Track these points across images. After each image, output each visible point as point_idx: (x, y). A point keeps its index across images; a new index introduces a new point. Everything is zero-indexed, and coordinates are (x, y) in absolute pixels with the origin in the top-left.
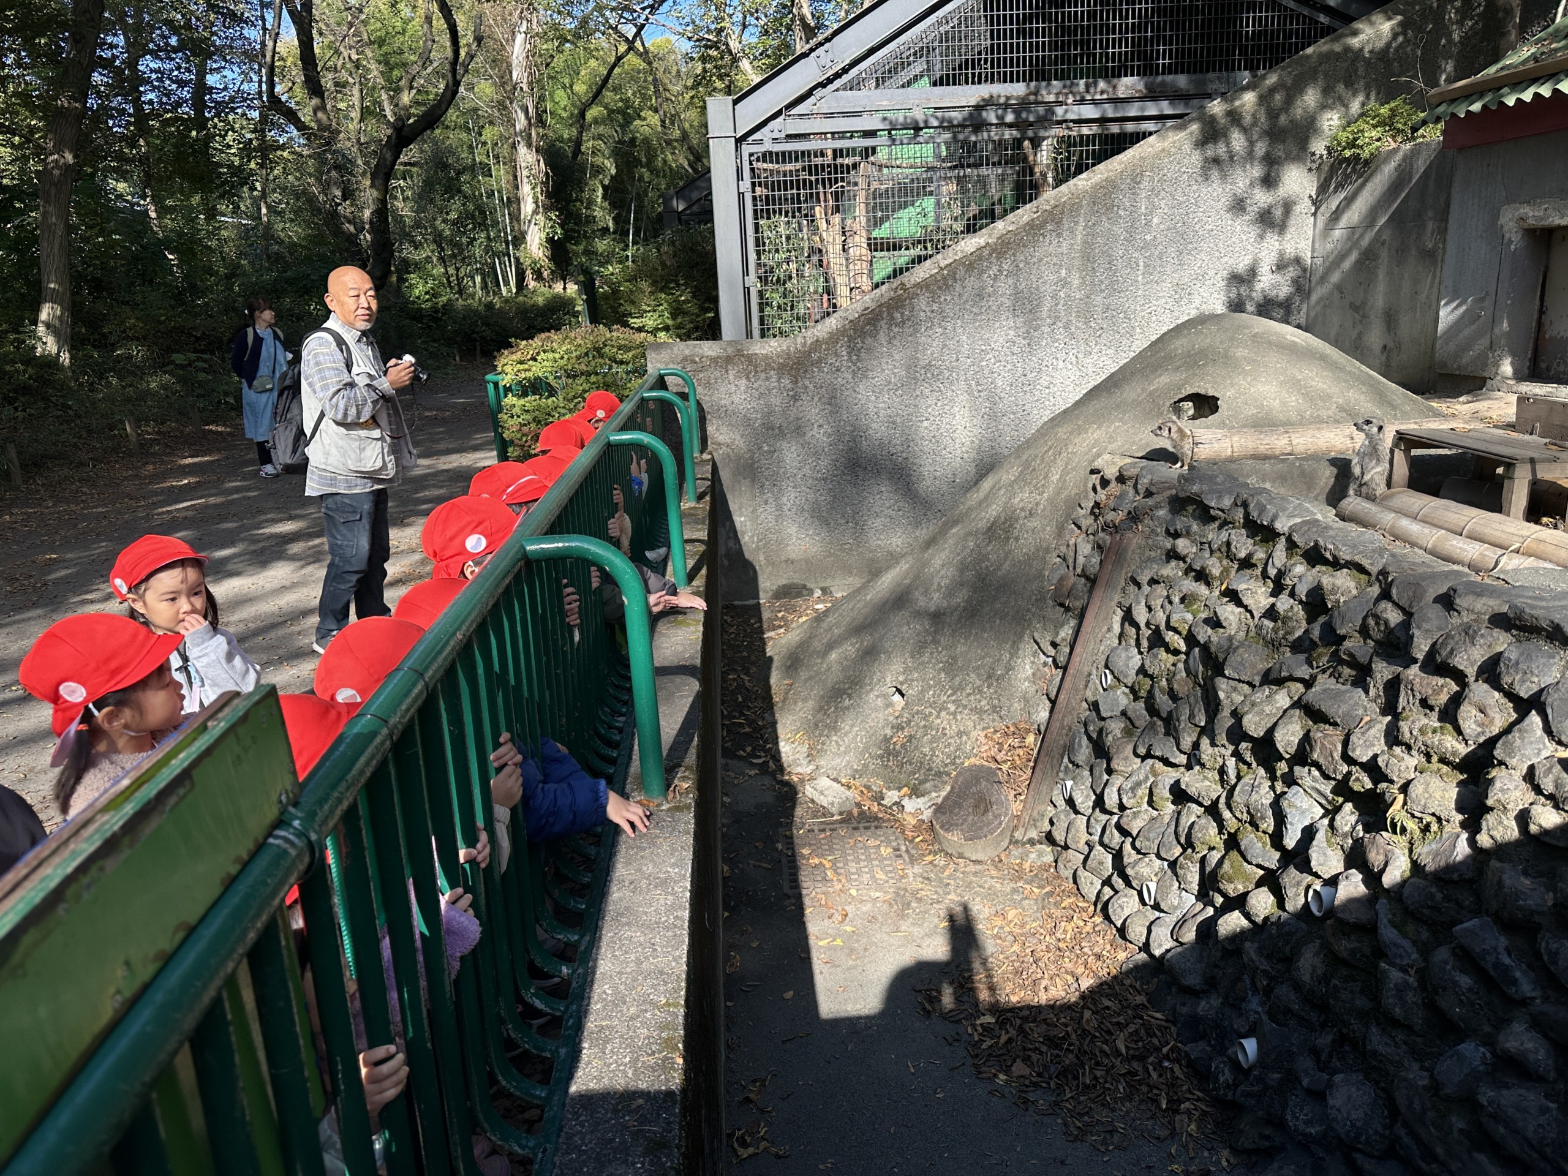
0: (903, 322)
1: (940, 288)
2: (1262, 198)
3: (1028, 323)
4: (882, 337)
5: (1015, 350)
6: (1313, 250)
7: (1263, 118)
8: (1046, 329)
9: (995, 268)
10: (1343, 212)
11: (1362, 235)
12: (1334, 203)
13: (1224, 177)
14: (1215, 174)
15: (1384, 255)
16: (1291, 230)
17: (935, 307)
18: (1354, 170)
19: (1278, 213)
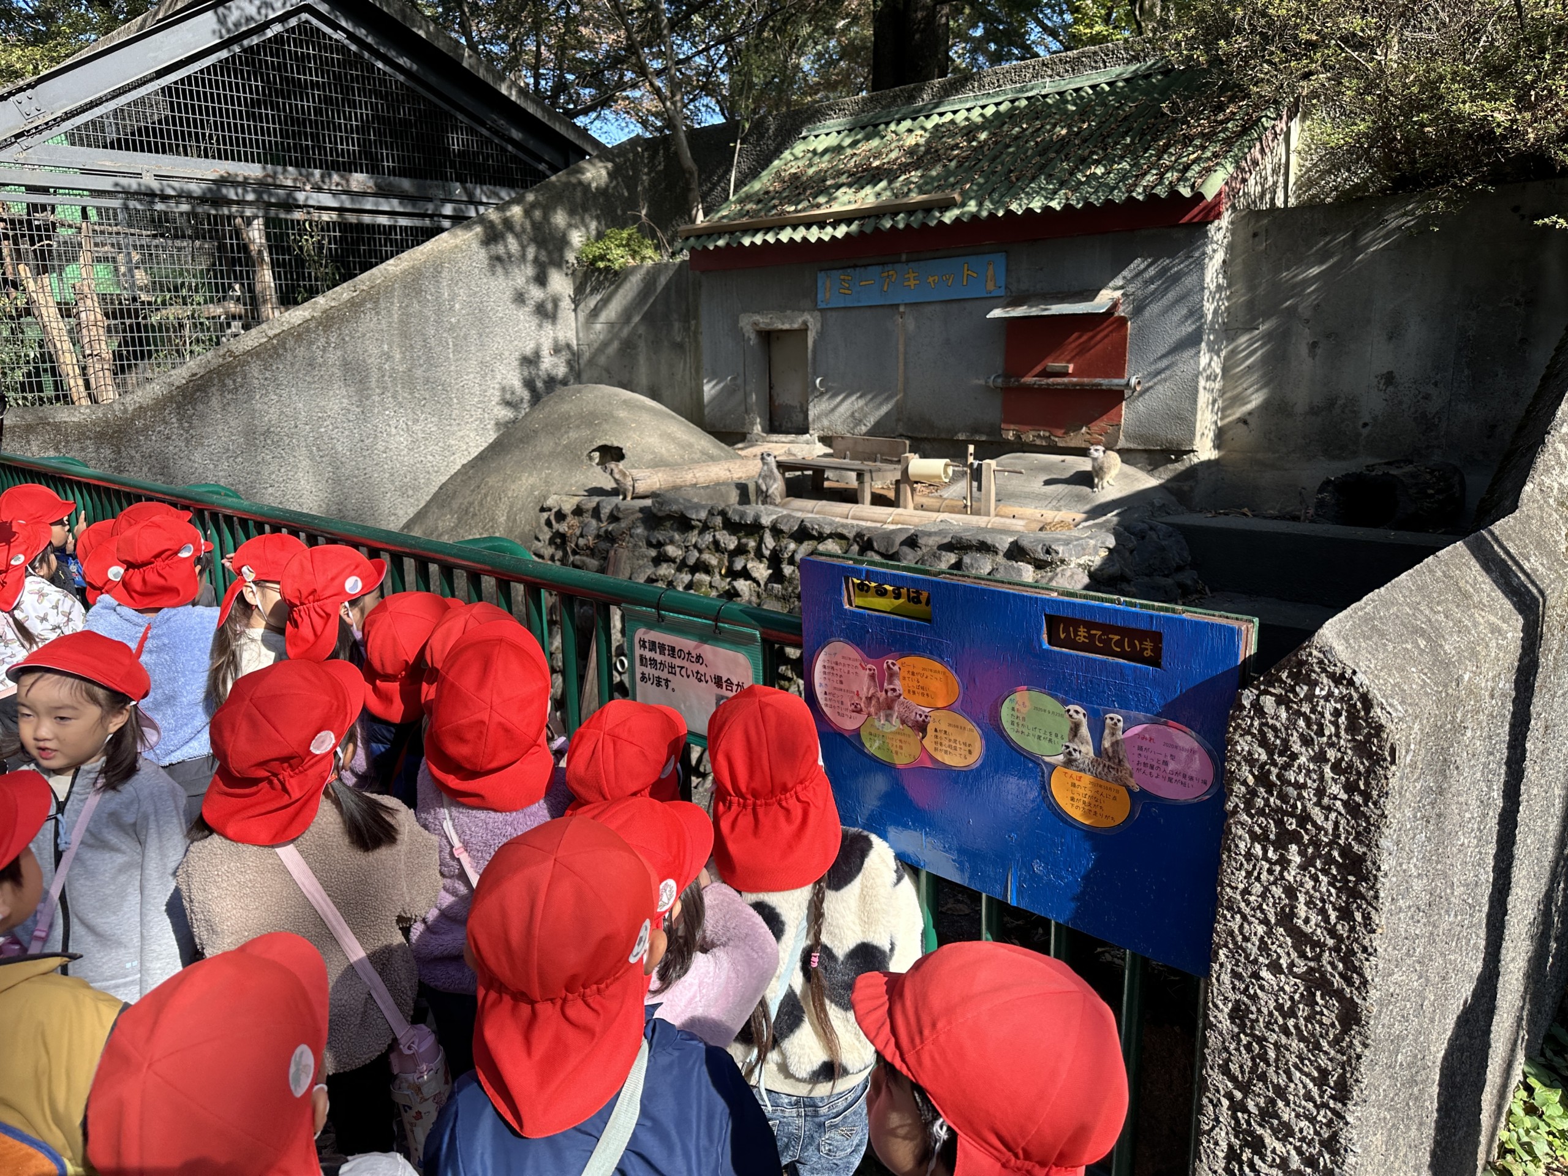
0: (236, 389)
1: (271, 356)
2: (536, 293)
3: (360, 392)
4: (215, 402)
5: (352, 417)
6: (578, 339)
7: (528, 226)
8: (376, 398)
9: (323, 340)
10: (601, 310)
11: (621, 329)
12: (592, 302)
13: (507, 273)
14: (499, 270)
15: (642, 346)
16: (560, 321)
17: (268, 374)
18: (606, 278)
19: (549, 306)
